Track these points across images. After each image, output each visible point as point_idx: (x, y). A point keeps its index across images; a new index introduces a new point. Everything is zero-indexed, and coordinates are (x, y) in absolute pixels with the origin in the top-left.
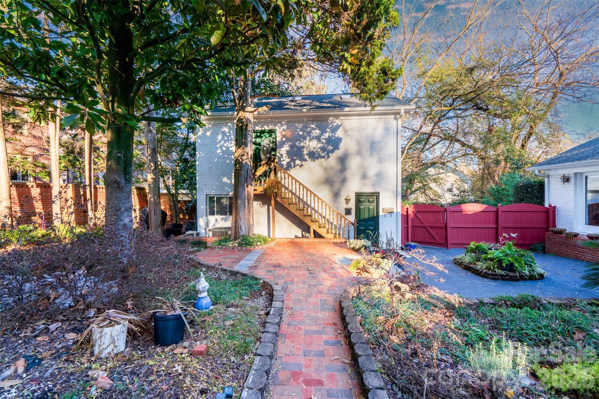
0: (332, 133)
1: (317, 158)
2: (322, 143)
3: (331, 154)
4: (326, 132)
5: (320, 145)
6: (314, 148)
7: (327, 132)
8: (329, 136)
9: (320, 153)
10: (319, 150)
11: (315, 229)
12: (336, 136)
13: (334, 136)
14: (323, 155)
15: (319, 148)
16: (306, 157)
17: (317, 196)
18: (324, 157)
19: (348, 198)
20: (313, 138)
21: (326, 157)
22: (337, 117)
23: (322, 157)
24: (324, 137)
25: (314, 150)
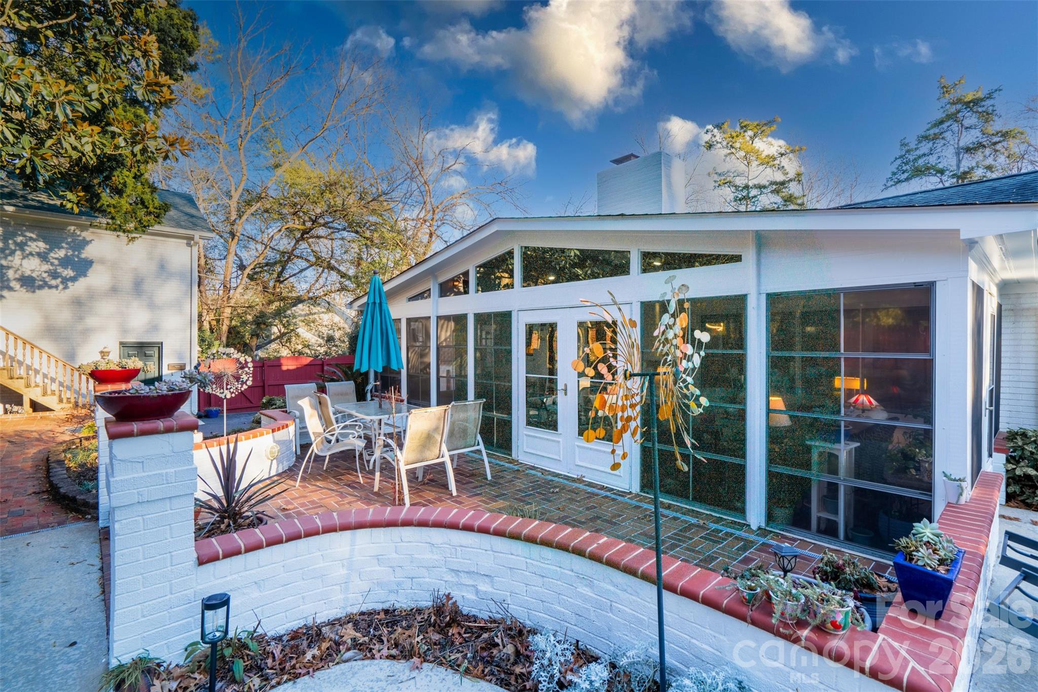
0: (74, 251)
1: (40, 287)
2: (52, 264)
3: (70, 284)
4: (60, 248)
5: (46, 267)
6: (33, 271)
7: (62, 247)
8: (66, 255)
9: (47, 280)
10: (45, 275)
11: (34, 399)
12: (83, 256)
13: (78, 257)
14: (53, 282)
15: (46, 272)
16: (13, 284)
17: (37, 347)
18: (57, 287)
19: (106, 350)
20: (31, 254)
21: (61, 287)
22: (83, 228)
23: (50, 287)
24: (57, 256)
25: (34, 275)
